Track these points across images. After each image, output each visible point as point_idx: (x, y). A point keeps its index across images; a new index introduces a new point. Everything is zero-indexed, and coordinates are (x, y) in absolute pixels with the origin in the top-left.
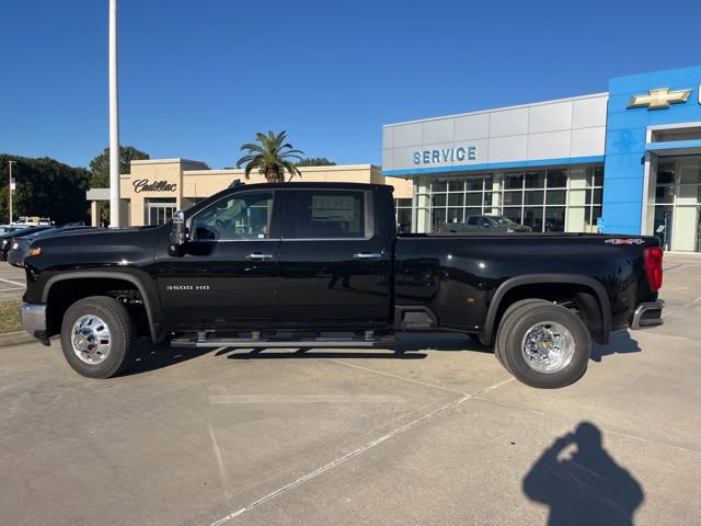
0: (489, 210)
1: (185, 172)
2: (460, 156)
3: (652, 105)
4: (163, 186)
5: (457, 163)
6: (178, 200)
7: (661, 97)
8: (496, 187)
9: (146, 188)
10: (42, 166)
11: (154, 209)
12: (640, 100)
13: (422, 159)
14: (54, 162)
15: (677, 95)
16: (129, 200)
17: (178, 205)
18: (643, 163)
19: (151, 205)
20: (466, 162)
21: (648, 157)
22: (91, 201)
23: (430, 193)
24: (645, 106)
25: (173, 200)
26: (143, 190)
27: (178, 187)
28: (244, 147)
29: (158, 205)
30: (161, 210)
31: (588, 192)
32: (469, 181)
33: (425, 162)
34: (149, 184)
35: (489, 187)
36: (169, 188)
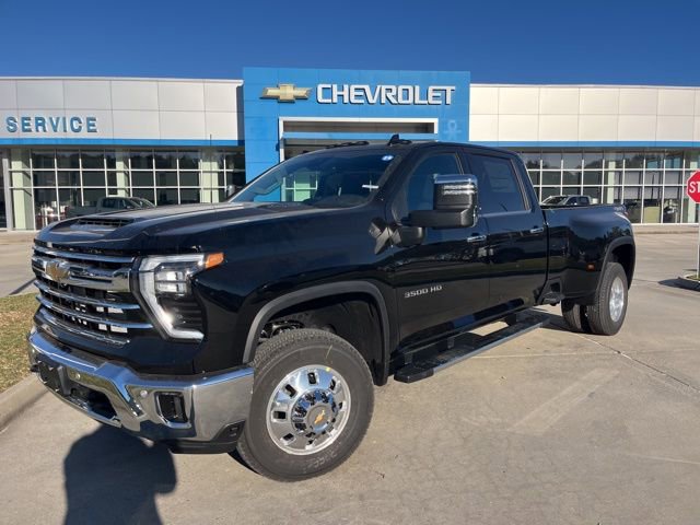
0: (114, 191)
2: (76, 127)
3: (281, 98)
5: (71, 135)
7: (288, 92)
8: (120, 166)
12: (272, 92)
13: (19, 125)
15: (301, 92)
18: (278, 149)
20: (84, 135)
21: (282, 145)
23: (31, 170)
24: (276, 98)
31: (221, 175)
32: (83, 157)
33: (25, 131)
35: (112, 164)
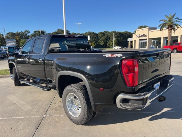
1: (150, 31)
4: (144, 36)
6: (147, 39)
9: (140, 37)
10: (125, 33)
11: (141, 42)
14: (128, 32)
16: (135, 40)
17: (147, 41)
19: (141, 41)
22: (128, 41)
25: (146, 39)
26: (139, 37)
27: (148, 36)
28: (161, 21)
29: (142, 41)
30: (143, 42)
34: (140, 35)
36: (145, 36)
